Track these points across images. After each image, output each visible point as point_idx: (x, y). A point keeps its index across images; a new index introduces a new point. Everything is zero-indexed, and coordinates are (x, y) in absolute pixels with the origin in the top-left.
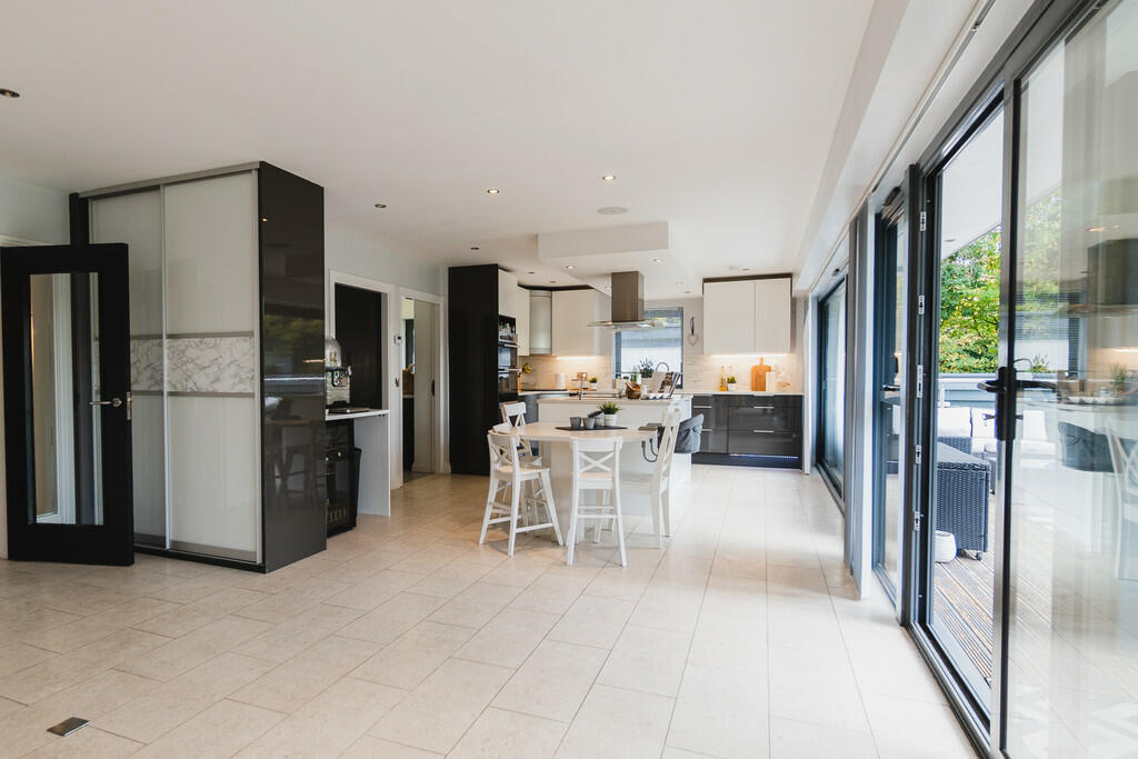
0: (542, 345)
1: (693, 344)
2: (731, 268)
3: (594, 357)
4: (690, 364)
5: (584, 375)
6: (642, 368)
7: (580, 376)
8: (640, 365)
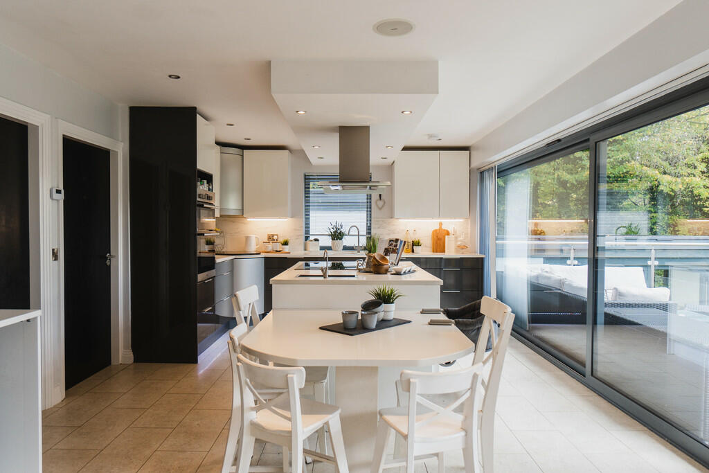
0: (233, 205)
1: (380, 209)
2: (431, 136)
3: (286, 220)
4: (379, 228)
5: (275, 237)
6: (332, 231)
7: (271, 238)
8: (331, 227)
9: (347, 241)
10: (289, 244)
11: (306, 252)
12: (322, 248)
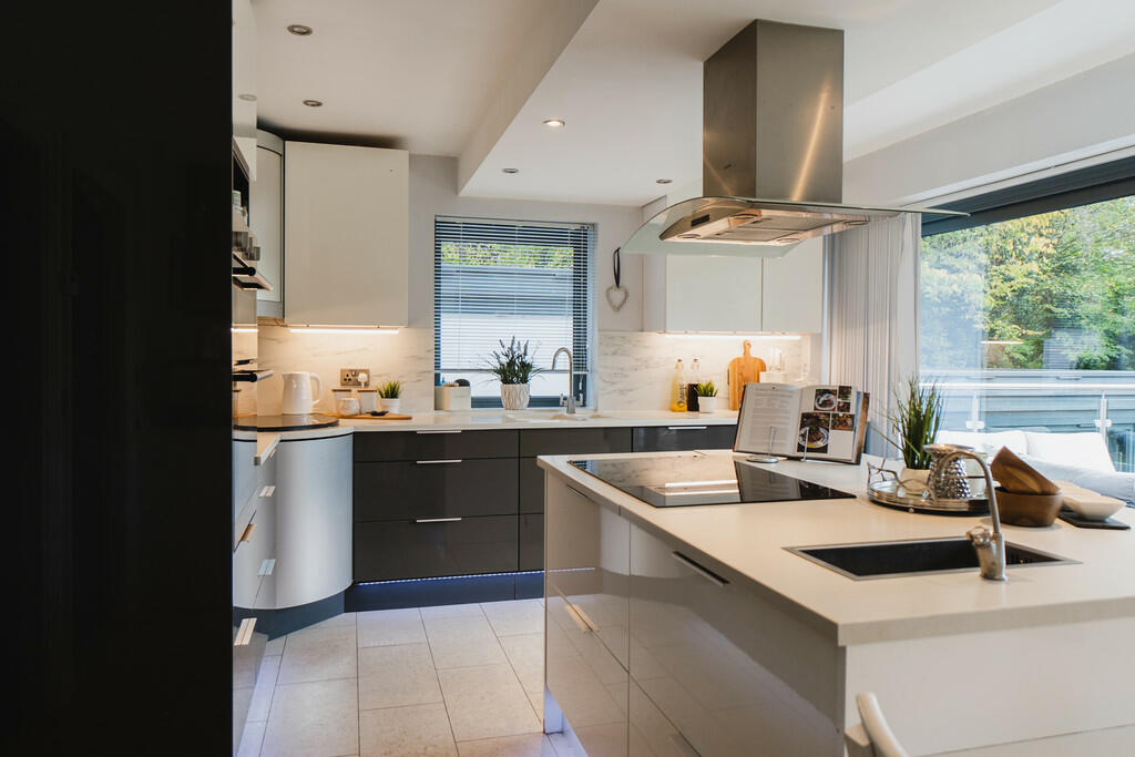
1: (617, 310)
3: (397, 332)
4: (614, 353)
5: (362, 377)
6: (505, 360)
7: (350, 380)
8: (500, 350)
9: (539, 386)
10: (402, 395)
11: (440, 413)
12: (478, 403)
